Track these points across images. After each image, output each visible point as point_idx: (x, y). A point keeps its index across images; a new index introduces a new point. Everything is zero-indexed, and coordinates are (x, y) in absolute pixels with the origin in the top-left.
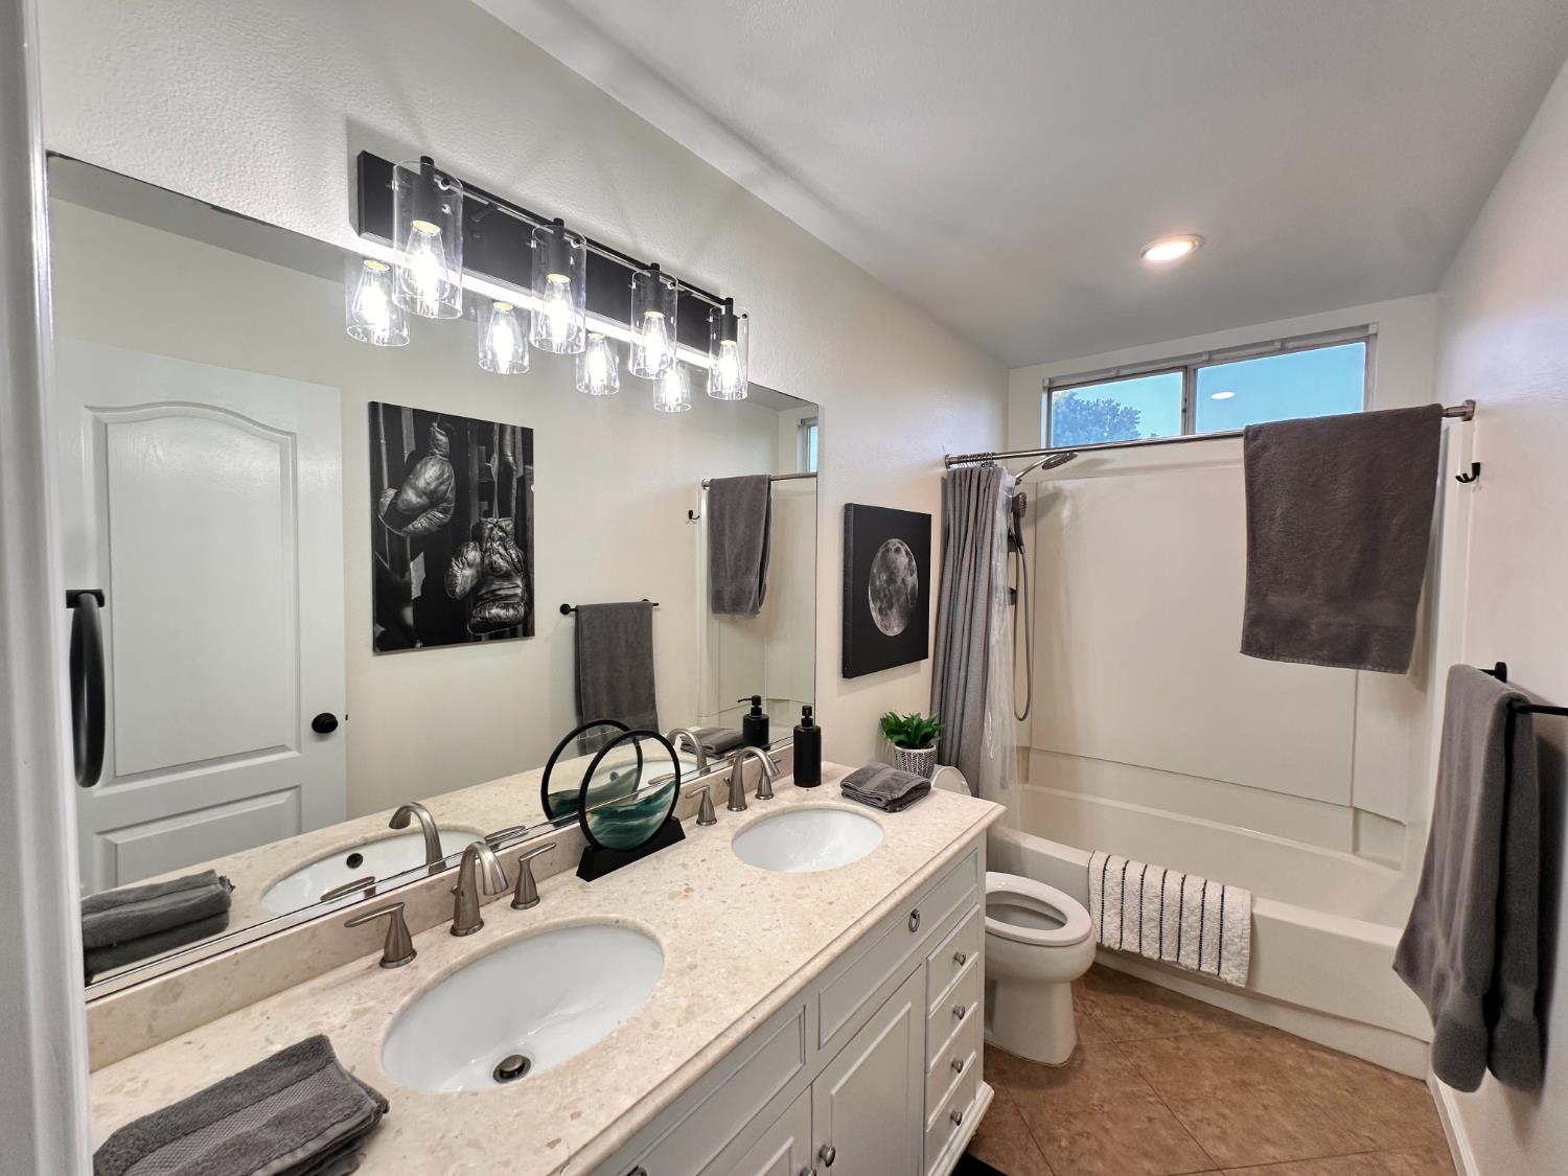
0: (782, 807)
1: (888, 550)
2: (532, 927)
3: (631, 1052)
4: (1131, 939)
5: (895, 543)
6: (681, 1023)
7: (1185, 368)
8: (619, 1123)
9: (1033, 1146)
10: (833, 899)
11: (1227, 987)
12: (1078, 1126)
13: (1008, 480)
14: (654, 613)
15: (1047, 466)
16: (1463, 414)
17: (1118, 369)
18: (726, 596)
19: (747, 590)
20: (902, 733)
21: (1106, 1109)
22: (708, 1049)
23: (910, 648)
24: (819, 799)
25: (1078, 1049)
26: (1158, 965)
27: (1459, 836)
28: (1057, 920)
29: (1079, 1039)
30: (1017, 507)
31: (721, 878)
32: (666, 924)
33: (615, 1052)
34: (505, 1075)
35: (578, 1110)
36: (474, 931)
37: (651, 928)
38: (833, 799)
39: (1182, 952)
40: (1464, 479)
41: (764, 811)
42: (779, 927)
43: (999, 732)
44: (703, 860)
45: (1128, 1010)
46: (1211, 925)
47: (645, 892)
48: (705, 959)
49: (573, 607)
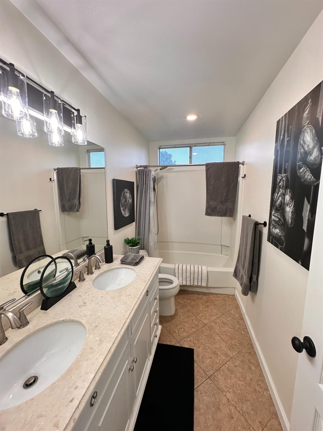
0: (104, 270)
1: (124, 192)
2: (30, 333)
3: (87, 360)
4: (184, 282)
5: (126, 190)
6: (100, 345)
7: (190, 147)
8: (92, 383)
9: (171, 335)
10: (130, 294)
11: (203, 287)
12: (179, 327)
13: (153, 173)
14: (40, 213)
15: (161, 169)
16: (243, 164)
17: (176, 145)
18: (67, 207)
19: (74, 204)
20: (131, 243)
21: (184, 321)
22: (111, 349)
23: (131, 220)
24: (115, 266)
25: (176, 310)
26: (190, 286)
27: (246, 249)
28: (171, 282)
29: (176, 307)
30: (154, 180)
31: (94, 297)
32: (81, 316)
33: (81, 362)
34: (28, 385)
35: (77, 385)
36: (4, 342)
37: (77, 319)
38: (118, 265)
39: (194, 282)
40: (243, 178)
41: (99, 273)
42: (118, 306)
43: (152, 239)
44: (86, 293)
45: (184, 298)
46: (200, 275)
47: (70, 308)
48: (99, 323)
49: (5, 213)
